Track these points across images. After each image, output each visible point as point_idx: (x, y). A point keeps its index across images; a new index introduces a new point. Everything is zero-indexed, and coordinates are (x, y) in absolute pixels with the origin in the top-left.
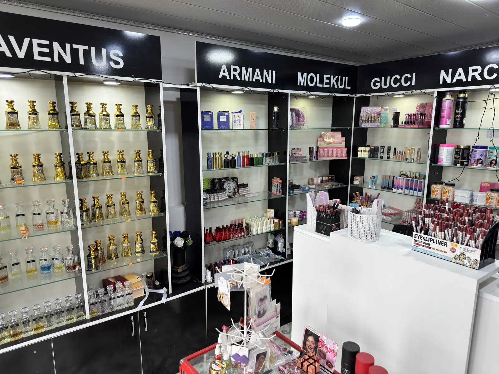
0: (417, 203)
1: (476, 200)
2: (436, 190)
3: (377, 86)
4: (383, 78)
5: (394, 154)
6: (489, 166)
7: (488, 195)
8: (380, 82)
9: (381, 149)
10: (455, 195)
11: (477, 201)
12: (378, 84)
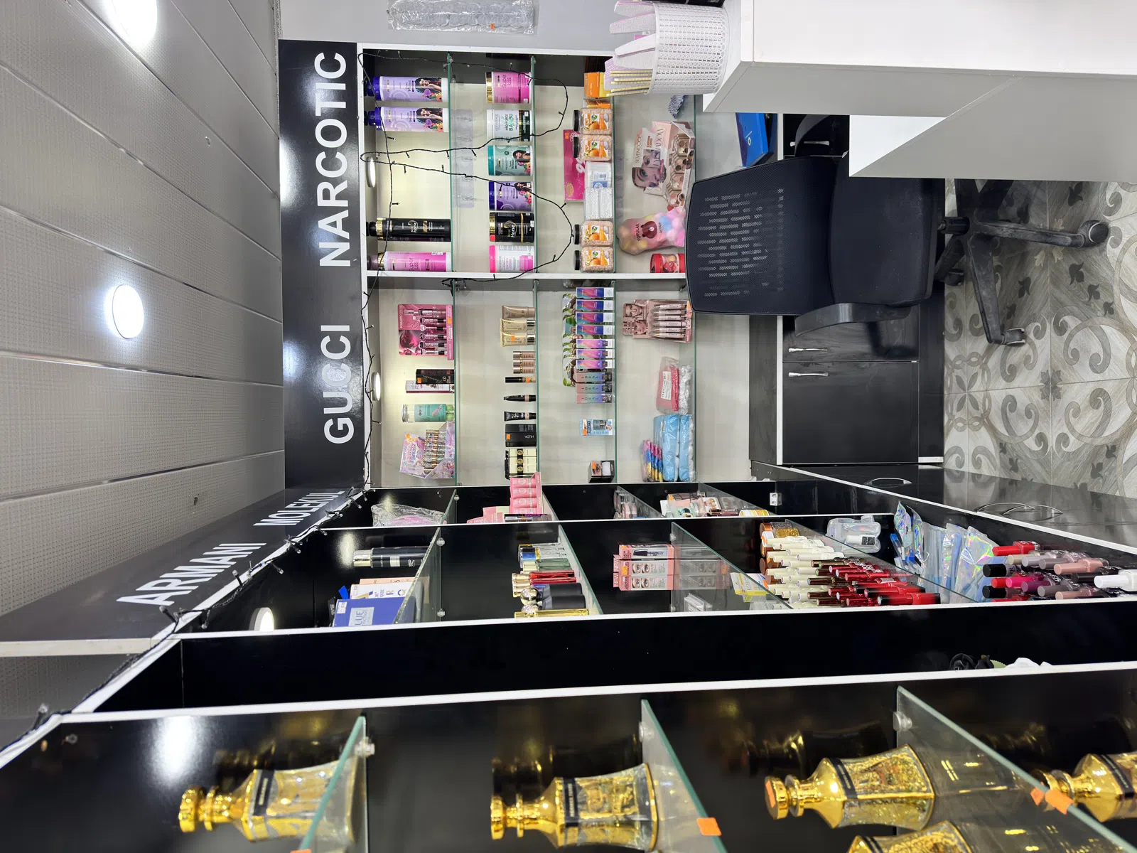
0: (635, 329)
1: (601, 176)
2: (593, 256)
3: (345, 426)
4: (327, 411)
5: (521, 381)
6: (527, 164)
7: (587, 153)
8: (335, 417)
9: (511, 419)
10: (597, 218)
11: (603, 173)
12: (341, 422)
